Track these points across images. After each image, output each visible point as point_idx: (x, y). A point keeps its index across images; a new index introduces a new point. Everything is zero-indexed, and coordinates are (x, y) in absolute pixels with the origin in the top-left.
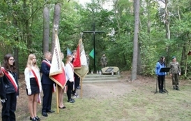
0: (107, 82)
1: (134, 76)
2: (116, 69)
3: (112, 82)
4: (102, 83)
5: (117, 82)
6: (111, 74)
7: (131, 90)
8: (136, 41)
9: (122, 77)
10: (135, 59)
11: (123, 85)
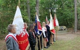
0: (62, 34)
1: (76, 30)
2: (64, 27)
3: (64, 34)
4: (59, 34)
5: (67, 34)
6: (62, 30)
7: (76, 37)
8: (76, 12)
9: (68, 31)
10: (76, 22)
11: (71, 35)
